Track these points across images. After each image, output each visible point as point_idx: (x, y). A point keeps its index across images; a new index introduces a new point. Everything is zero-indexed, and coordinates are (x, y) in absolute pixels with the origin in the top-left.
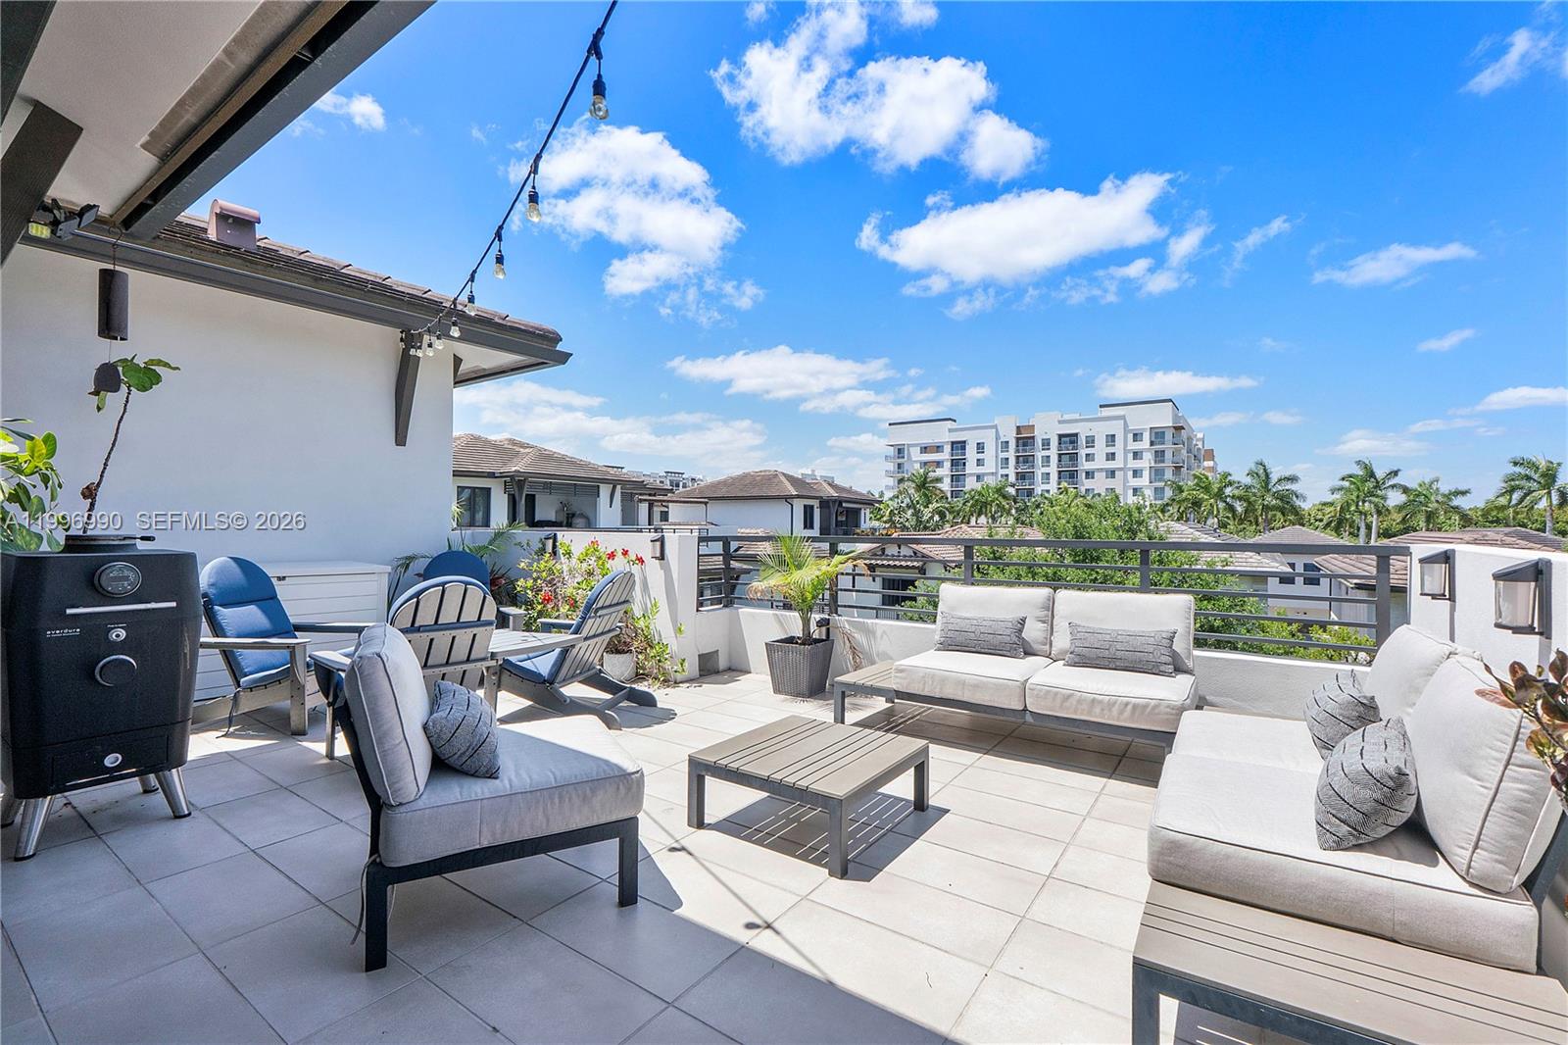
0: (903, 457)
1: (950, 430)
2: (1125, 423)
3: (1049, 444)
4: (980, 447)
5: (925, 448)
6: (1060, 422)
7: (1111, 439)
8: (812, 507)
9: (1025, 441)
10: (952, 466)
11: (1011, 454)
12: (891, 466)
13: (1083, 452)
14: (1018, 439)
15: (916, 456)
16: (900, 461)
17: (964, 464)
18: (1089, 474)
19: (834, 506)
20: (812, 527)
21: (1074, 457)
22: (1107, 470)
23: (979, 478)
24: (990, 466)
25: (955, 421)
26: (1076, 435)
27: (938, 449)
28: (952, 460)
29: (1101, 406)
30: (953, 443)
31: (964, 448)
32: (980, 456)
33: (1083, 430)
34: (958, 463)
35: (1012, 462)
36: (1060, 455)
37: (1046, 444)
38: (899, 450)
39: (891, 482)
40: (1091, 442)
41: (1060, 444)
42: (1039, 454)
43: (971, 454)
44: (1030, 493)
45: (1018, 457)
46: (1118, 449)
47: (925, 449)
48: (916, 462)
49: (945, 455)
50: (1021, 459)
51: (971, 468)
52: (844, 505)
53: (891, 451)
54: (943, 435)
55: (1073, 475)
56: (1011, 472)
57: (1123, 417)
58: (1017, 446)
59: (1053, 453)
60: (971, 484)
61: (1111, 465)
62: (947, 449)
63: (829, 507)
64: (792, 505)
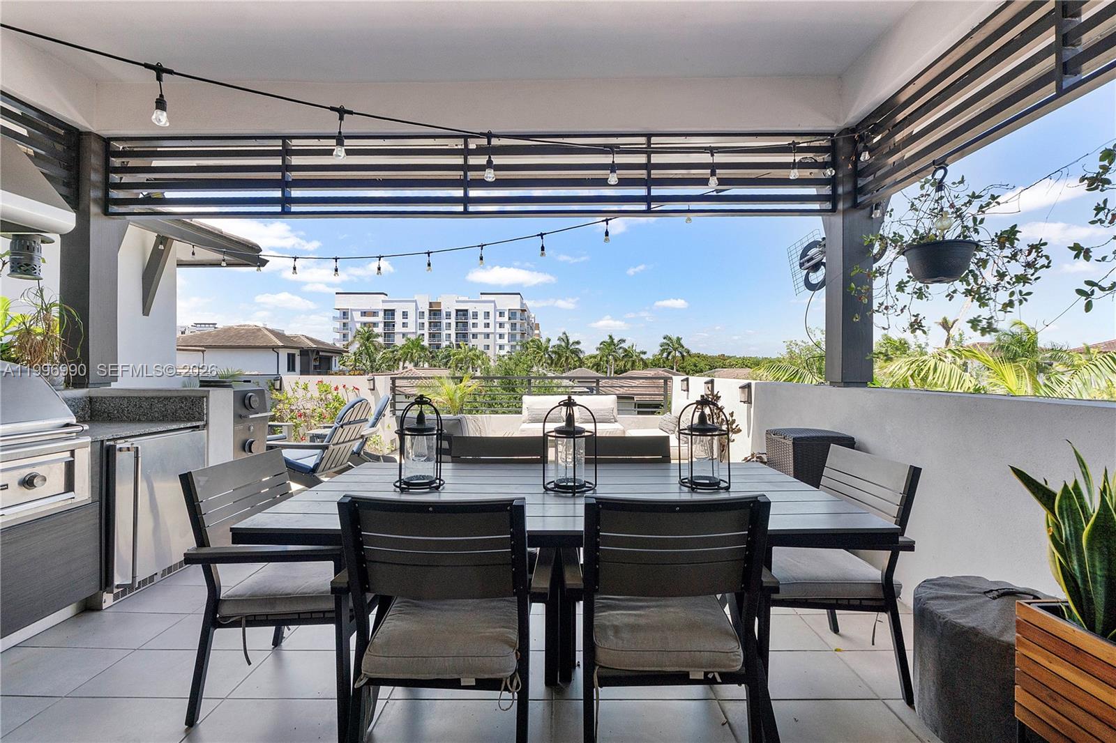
0: (348, 318)
1: (383, 301)
2: (495, 306)
3: (450, 315)
4: (405, 315)
5: (365, 312)
6: (457, 302)
7: (487, 314)
8: (293, 355)
9: (435, 312)
10: (385, 326)
11: (426, 320)
12: (338, 325)
13: (471, 321)
14: (430, 311)
15: (357, 317)
16: (345, 321)
17: (394, 326)
18: (475, 336)
19: (312, 355)
20: (294, 370)
21: (465, 324)
22: (484, 334)
23: (404, 335)
24: (411, 328)
25: (386, 295)
26: (467, 310)
27: (375, 314)
28: (385, 322)
29: (481, 294)
30: (385, 310)
31: (393, 315)
32: (405, 321)
33: (471, 308)
34: (389, 325)
35: (427, 325)
36: (457, 323)
37: (448, 315)
38: (344, 312)
39: (338, 336)
40: (475, 315)
41: (457, 315)
42: (444, 322)
43: (398, 319)
44: (438, 347)
45: (430, 323)
46: (491, 321)
47: (364, 314)
48: (358, 322)
49: (380, 318)
50: (432, 324)
51: (398, 328)
52: (320, 353)
53: (338, 314)
54: (378, 304)
55: (465, 336)
56: (426, 332)
57: (494, 302)
58: (430, 315)
59: (453, 321)
60: (399, 341)
61: (487, 330)
62: (381, 314)
63: (308, 355)
64: (278, 354)
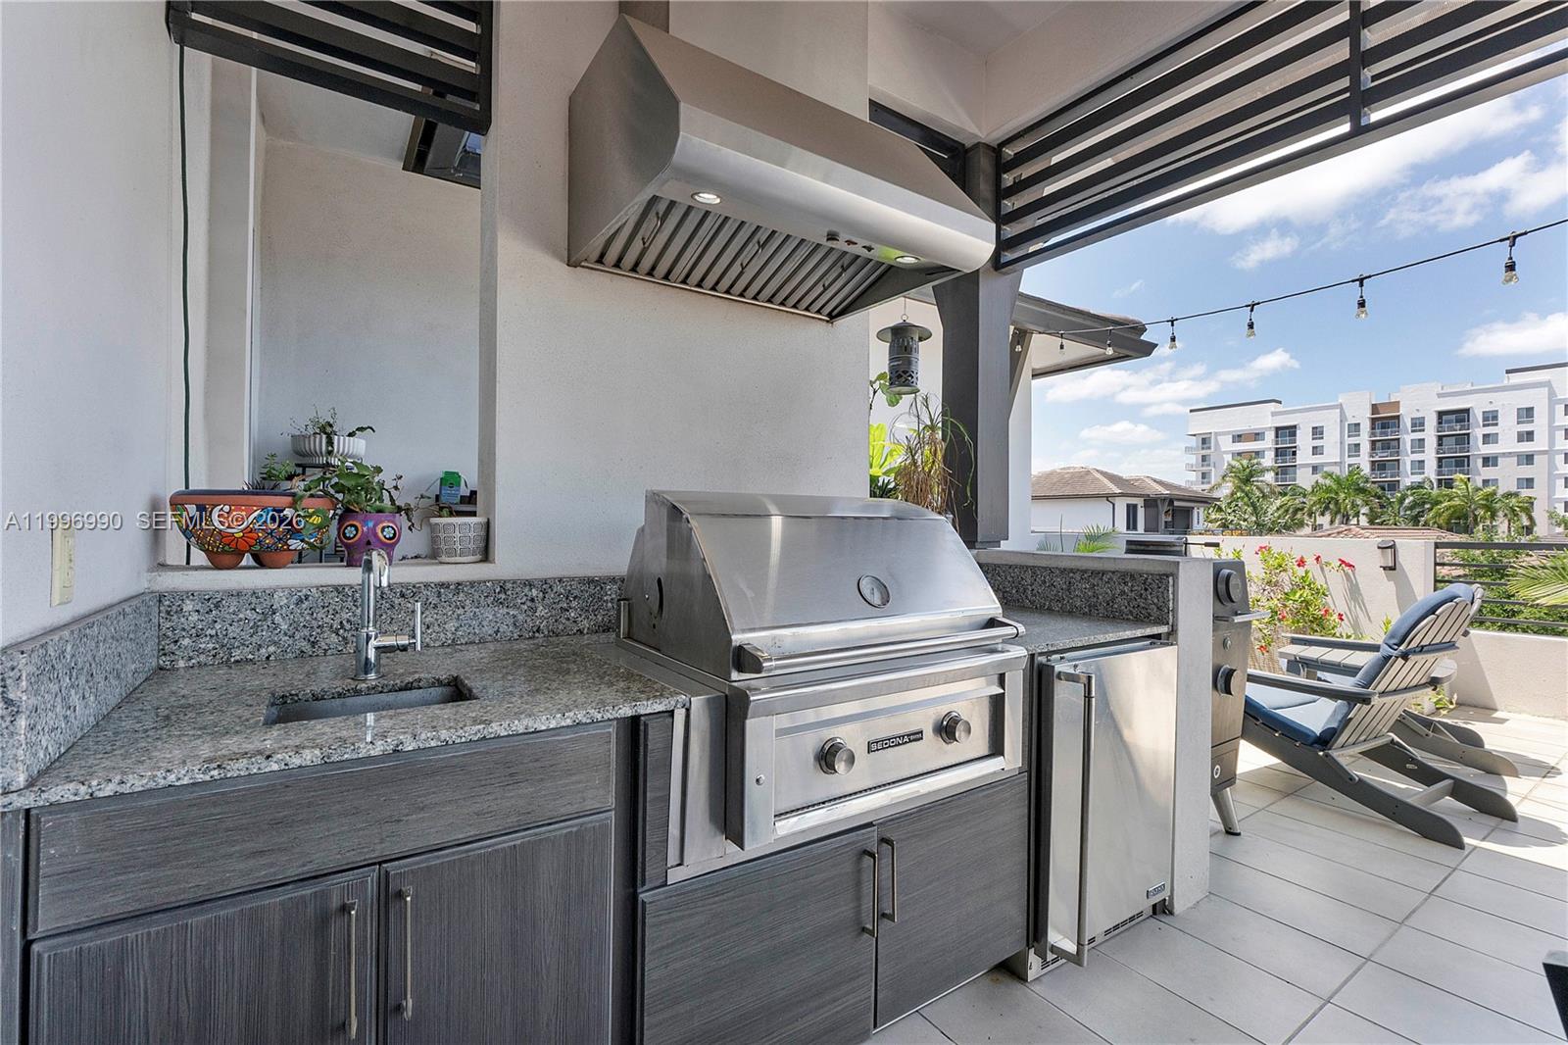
0: (1209, 448)
1: (1274, 414)
2: (1552, 394)
3: (1422, 424)
4: (1317, 432)
5: (1239, 436)
6: (1440, 395)
7: (1529, 413)
8: (1135, 506)
9: (1385, 421)
10: (1277, 455)
11: (1364, 439)
12: (1193, 459)
13: (1478, 432)
14: (1373, 421)
15: (1227, 445)
16: (1204, 452)
17: (1294, 453)
18: (1489, 461)
20: (1135, 528)
21: (1464, 440)
22: (1519, 455)
23: (1315, 469)
24: (1332, 454)
25: (1280, 402)
26: (1467, 411)
27: (1257, 436)
28: (1277, 449)
29: (1508, 372)
30: (1278, 429)
31: (1294, 434)
32: (1317, 443)
33: (1478, 405)
34: (1285, 454)
35: (1365, 448)
36: (1440, 438)
37: (1418, 424)
38: (1204, 441)
39: (1193, 476)
40: (1491, 418)
41: (1440, 423)
42: (1407, 438)
43: (1304, 441)
44: (1393, 486)
45: (1373, 443)
46: (1539, 425)
47: (1238, 438)
48: (1226, 452)
49: (1268, 443)
50: (1379, 445)
51: (1304, 457)
53: (1194, 442)
54: (1265, 419)
55: (1462, 463)
56: (1364, 462)
57: (1548, 384)
58: (1373, 428)
59: (1430, 435)
60: (1305, 480)
61: (1526, 447)
62: (1270, 436)
63: (1157, 506)
64: (1114, 505)
